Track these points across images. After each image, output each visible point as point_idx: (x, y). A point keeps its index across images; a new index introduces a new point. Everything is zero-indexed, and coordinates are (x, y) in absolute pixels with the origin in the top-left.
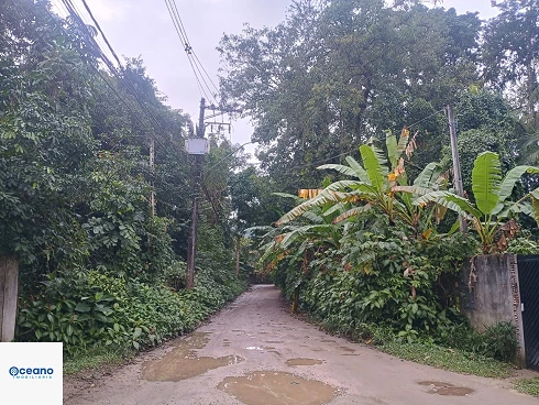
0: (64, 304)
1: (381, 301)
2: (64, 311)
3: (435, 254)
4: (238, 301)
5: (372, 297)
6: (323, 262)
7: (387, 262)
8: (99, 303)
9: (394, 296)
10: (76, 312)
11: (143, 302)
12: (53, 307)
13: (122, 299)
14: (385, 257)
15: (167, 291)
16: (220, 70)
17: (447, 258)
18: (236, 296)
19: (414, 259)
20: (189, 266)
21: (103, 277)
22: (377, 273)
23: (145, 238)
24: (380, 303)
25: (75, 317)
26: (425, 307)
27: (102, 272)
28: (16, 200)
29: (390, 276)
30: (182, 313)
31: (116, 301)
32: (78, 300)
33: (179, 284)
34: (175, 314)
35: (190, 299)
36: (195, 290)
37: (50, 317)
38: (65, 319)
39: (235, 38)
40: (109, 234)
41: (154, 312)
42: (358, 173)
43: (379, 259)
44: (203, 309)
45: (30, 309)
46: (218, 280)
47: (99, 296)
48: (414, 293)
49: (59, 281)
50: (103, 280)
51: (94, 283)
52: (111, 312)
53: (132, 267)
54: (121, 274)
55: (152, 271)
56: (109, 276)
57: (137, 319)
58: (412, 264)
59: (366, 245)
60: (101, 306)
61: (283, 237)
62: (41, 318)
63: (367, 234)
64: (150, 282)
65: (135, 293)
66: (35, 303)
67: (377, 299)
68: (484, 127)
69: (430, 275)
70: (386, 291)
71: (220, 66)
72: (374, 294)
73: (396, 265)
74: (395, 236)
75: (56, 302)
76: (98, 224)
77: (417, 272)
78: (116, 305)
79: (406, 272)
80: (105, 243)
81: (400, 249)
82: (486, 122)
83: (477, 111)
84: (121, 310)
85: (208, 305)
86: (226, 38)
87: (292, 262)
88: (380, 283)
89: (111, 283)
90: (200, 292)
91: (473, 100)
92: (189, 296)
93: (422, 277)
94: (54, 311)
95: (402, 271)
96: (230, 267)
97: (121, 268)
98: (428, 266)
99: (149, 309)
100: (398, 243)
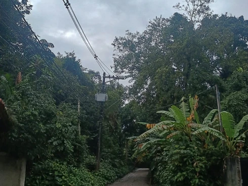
0: (42, 176)
1: (182, 177)
2: (43, 179)
3: (209, 156)
4: (125, 178)
5: (178, 175)
6: (161, 158)
7: (185, 159)
8: (57, 176)
9: (188, 175)
10: (47, 180)
11: (75, 176)
12: (38, 177)
13: (66, 174)
14: (185, 157)
15: (86, 171)
16: (114, 55)
17: (214, 158)
18: (124, 175)
19: (199, 158)
20: (97, 158)
21: (58, 164)
22: (181, 165)
23: (75, 146)
24: (181, 179)
25: (47, 182)
26: (202, 181)
27: (57, 163)
28: (30, 136)
29: (187, 166)
30: (92, 182)
31: (63, 175)
32: (48, 174)
33: (92, 168)
34: (89, 182)
35: (98, 175)
36: (100, 171)
37: (37, 181)
38: (43, 183)
39: (122, 39)
40: (60, 145)
41: (79, 181)
42: (174, 116)
43: (182, 158)
44: (104, 181)
45: (29, 178)
46: (114, 166)
47: (56, 173)
48: (198, 174)
49: (40, 166)
50: (58, 166)
51: (54, 167)
52: (61, 180)
53: (69, 160)
54: (65, 163)
55: (79, 162)
56: (60, 164)
57: (72, 184)
58: (198, 160)
59: (175, 151)
60: (57, 177)
61: (142, 145)
62: (34, 182)
63: (177, 146)
64: (78, 167)
65: (71, 172)
66: (32, 176)
67: (180, 176)
68: (243, 90)
69: (206, 166)
70: (184, 173)
71: (114, 53)
72: (179, 174)
73: (190, 161)
74: (190, 147)
75: (39, 175)
76: (55, 141)
77: (199, 164)
78: (63, 177)
79: (195, 164)
80: (58, 149)
81: (192, 153)
82: (244, 87)
83: (240, 82)
84: (65, 179)
85: (107, 179)
86: (117, 39)
87: (149, 157)
88: (182, 169)
89: (61, 167)
90: (102, 172)
91: (238, 76)
92: (97, 174)
93: (202, 167)
94: (39, 179)
95: (193, 164)
96: (122, 158)
97: (65, 160)
98: (205, 161)
99: (77, 179)
100: (191, 151)
